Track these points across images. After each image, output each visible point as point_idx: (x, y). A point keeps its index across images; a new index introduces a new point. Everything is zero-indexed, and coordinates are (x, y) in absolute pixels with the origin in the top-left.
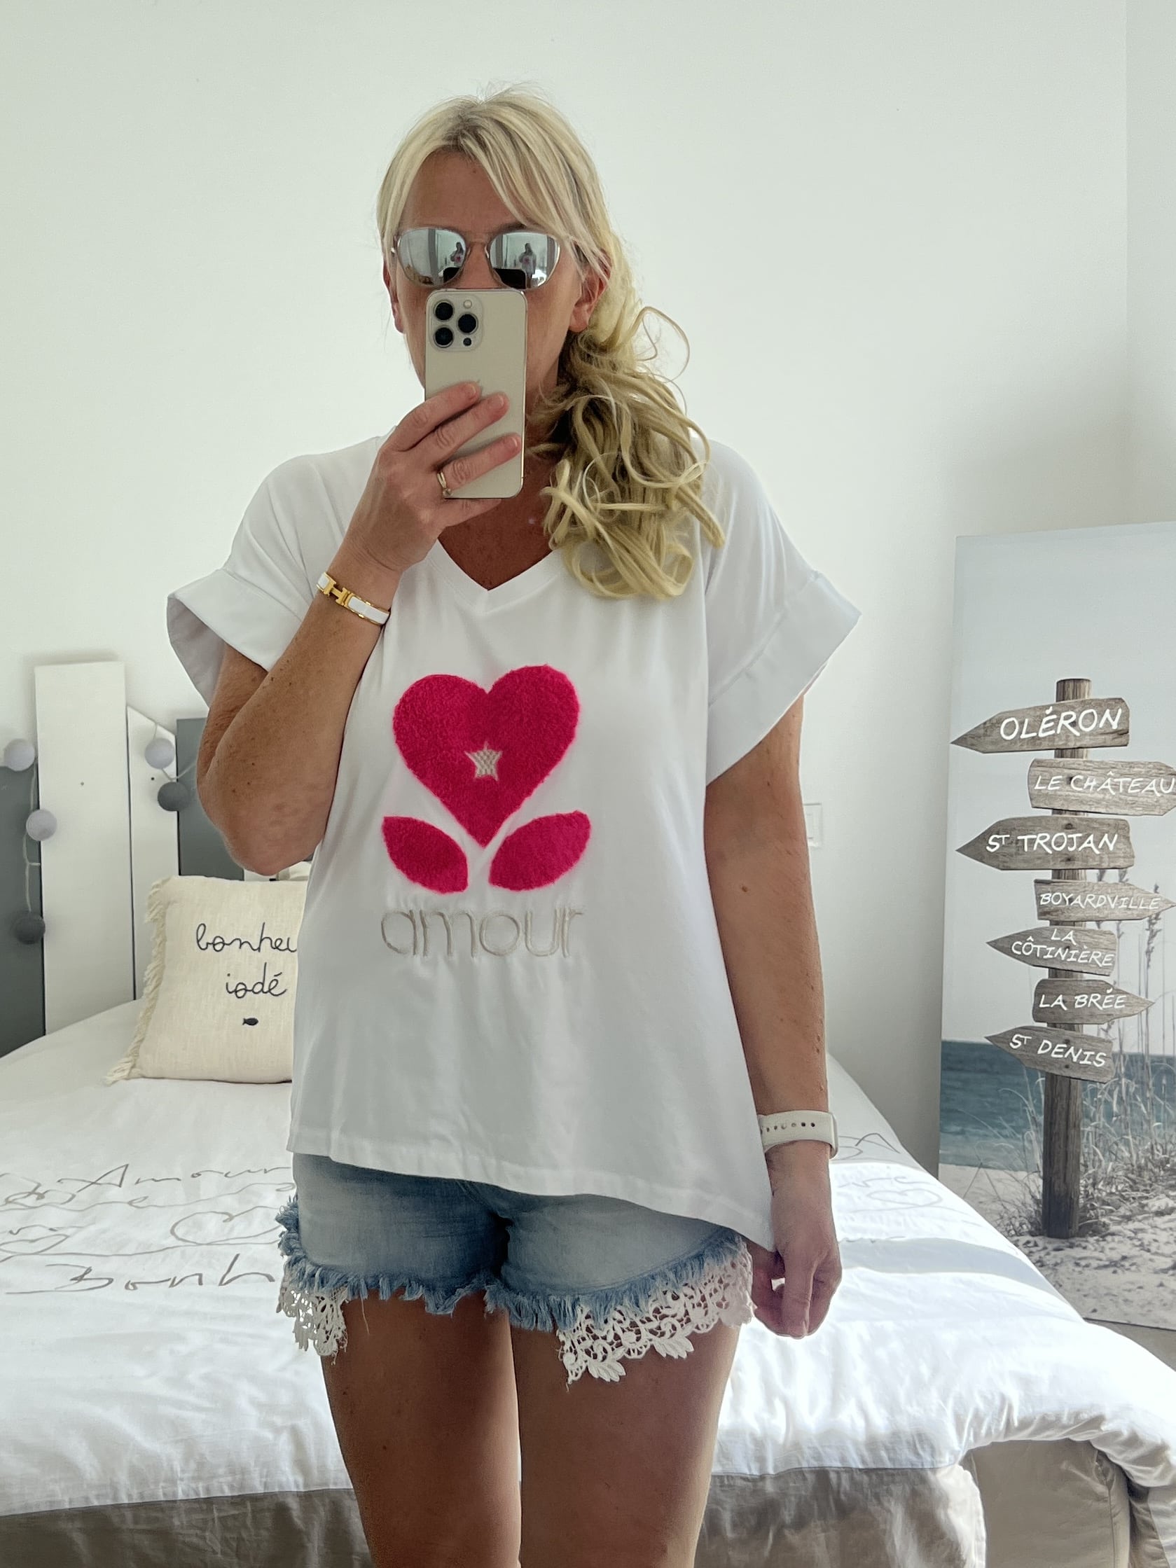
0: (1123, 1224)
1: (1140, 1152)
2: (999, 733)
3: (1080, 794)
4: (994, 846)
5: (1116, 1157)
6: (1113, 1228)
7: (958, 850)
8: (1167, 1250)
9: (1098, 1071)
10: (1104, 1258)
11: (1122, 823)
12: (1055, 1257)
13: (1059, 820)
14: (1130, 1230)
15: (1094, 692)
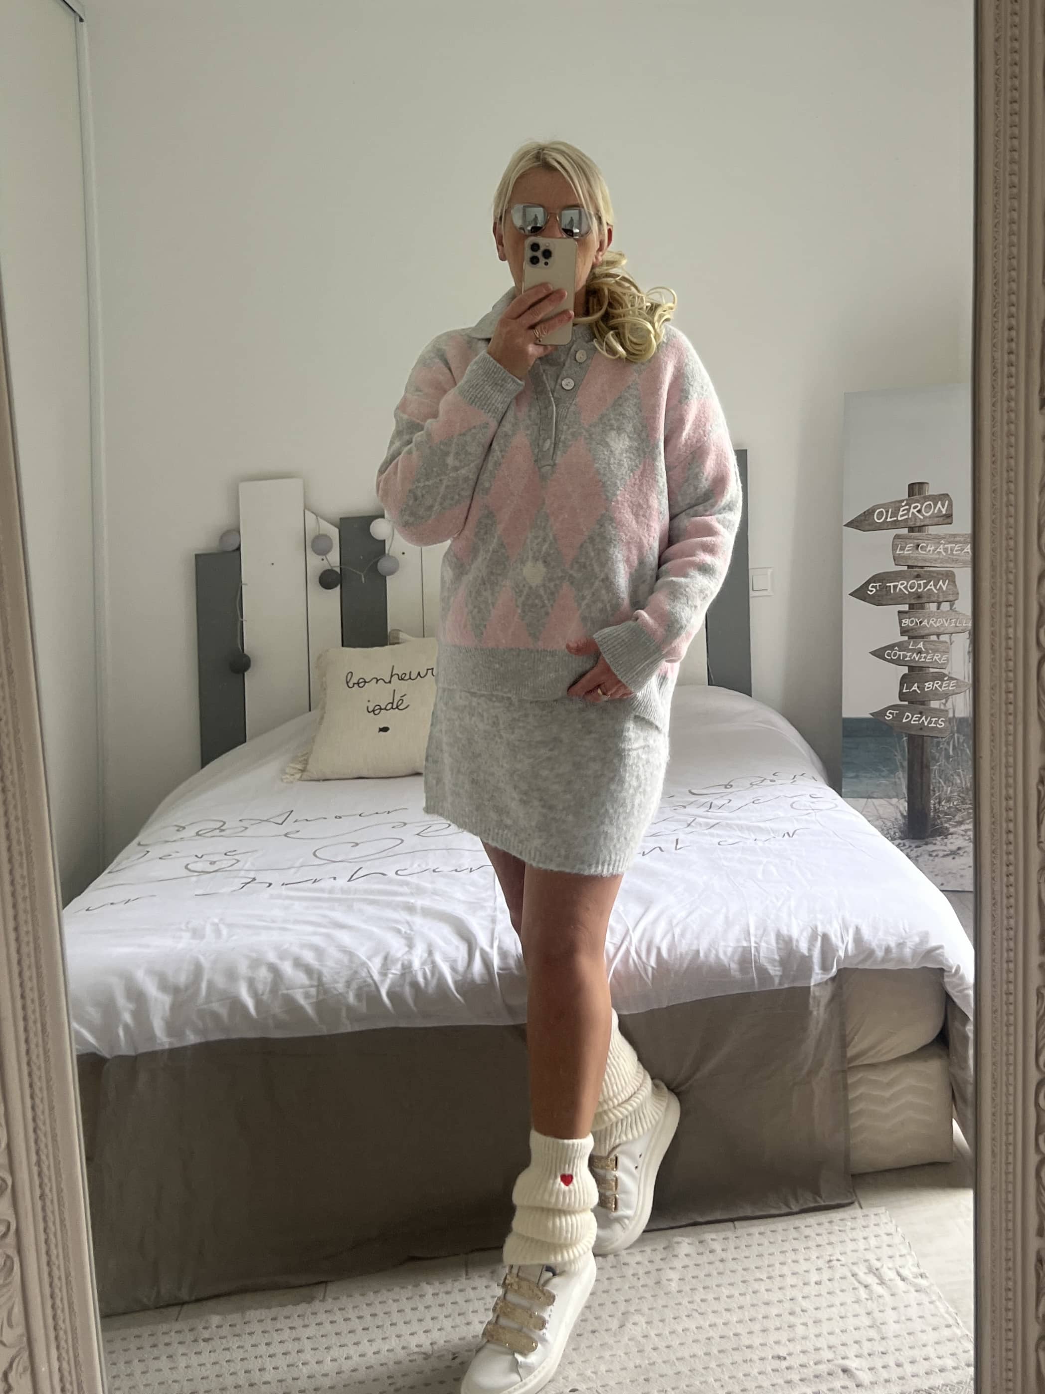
0: (958, 826)
2: (873, 518)
3: (924, 556)
4: (872, 590)
6: (952, 830)
7: (850, 594)
9: (940, 730)
10: (945, 850)
11: (950, 572)
12: (917, 851)
13: (912, 572)
15: (931, 491)
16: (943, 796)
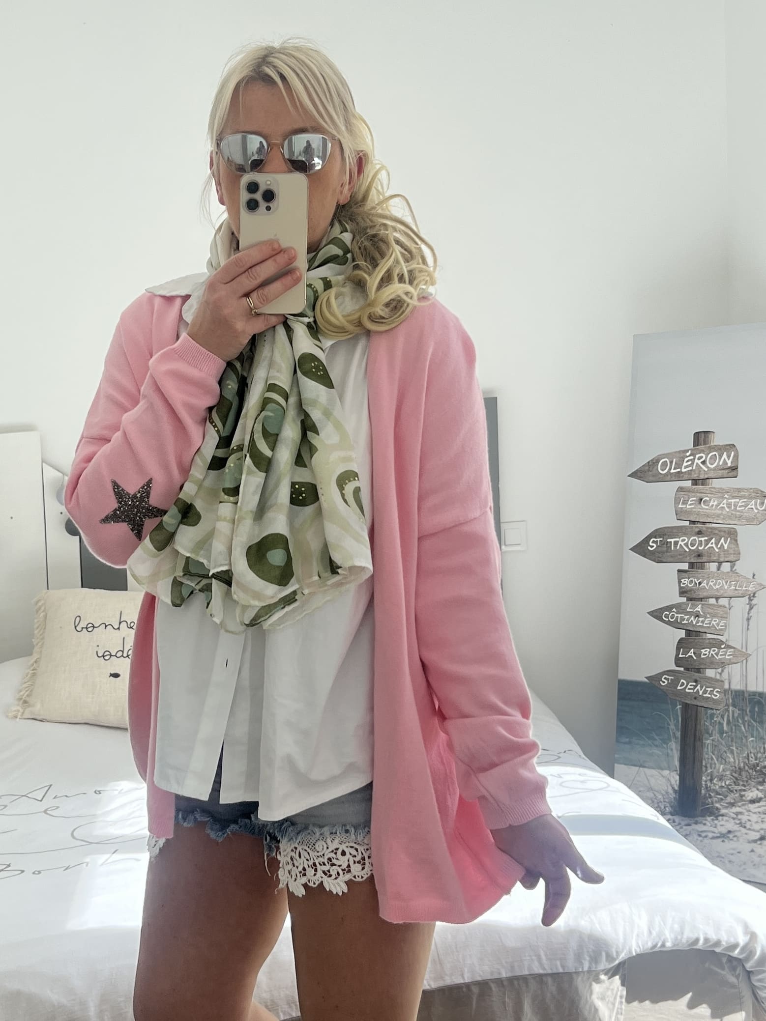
0: (729, 808)
1: (741, 759)
2: (657, 469)
3: (707, 511)
4: (653, 546)
5: (726, 762)
6: (723, 811)
7: (631, 549)
8: (757, 827)
9: (716, 702)
10: (717, 832)
11: (733, 530)
12: (685, 830)
13: (694, 528)
14: (733, 813)
15: (717, 440)
16: (715, 774)
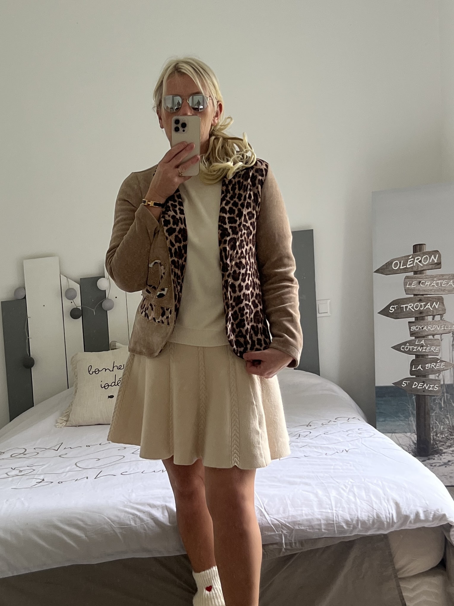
0: (448, 449)
1: (453, 421)
2: (392, 267)
3: (424, 288)
4: (392, 310)
5: (444, 424)
6: (445, 451)
7: (378, 313)
9: (436, 392)
10: (441, 462)
11: (440, 297)
13: (416, 298)
14: (451, 451)
15: (427, 249)
16: (438, 431)
